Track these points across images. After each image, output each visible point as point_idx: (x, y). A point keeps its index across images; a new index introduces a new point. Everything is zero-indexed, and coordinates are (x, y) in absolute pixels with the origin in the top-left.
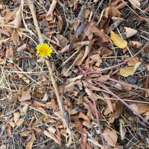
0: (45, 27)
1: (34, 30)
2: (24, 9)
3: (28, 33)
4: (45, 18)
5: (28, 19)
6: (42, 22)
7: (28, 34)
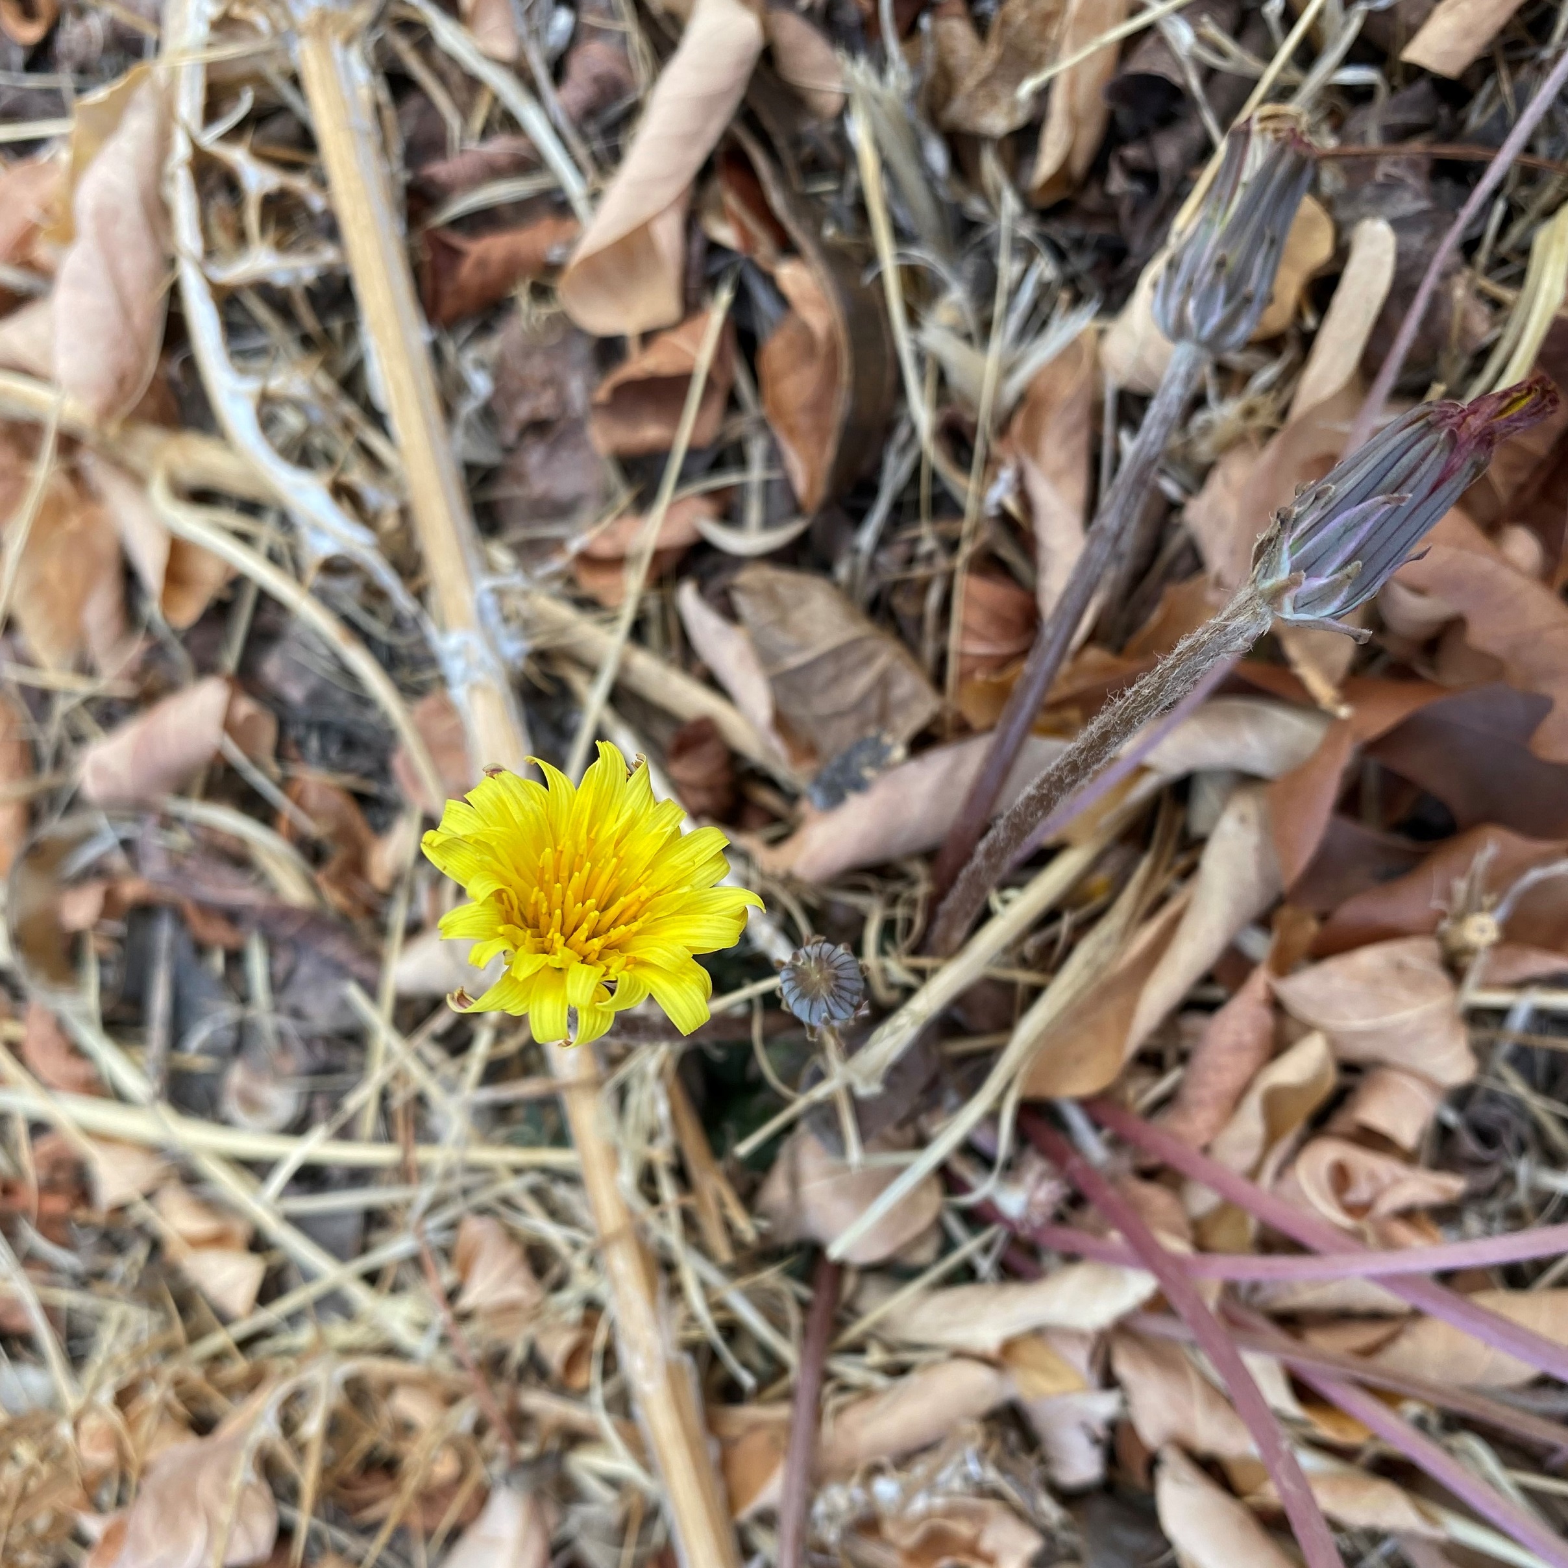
0: (538, 427)
1: (357, 476)
2: (211, 113)
3: (251, 508)
4: (541, 292)
5: (264, 290)
6: (493, 346)
7: (266, 531)
